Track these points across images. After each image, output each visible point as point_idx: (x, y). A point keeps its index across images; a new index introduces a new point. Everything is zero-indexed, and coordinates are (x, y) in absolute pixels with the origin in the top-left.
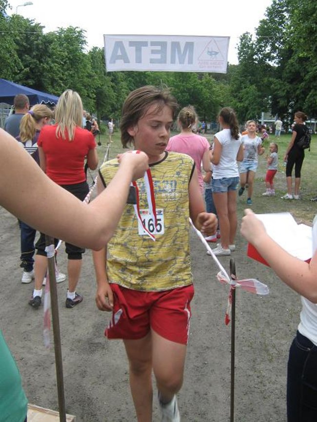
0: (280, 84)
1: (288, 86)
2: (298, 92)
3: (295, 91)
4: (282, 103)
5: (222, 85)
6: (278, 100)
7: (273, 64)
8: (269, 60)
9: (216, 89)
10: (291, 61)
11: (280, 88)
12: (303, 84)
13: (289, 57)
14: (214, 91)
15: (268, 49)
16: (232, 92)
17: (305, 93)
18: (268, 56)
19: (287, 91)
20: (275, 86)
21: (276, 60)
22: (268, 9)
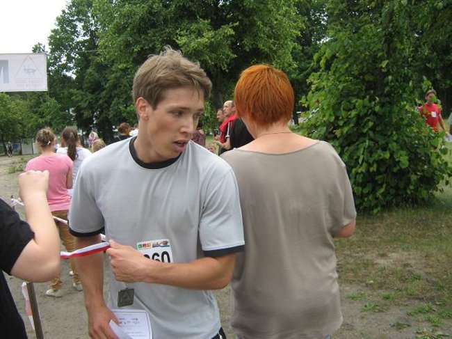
0: (82, 95)
1: (90, 96)
2: (101, 102)
3: (98, 101)
4: (86, 114)
5: (18, 101)
6: (82, 112)
7: (72, 74)
8: (66, 71)
9: (12, 105)
10: (90, 70)
11: (82, 100)
12: (104, 93)
13: (87, 67)
14: (9, 109)
15: (64, 60)
16: (31, 107)
17: (108, 102)
18: (65, 67)
19: (90, 102)
20: (76, 97)
21: (74, 71)
22: (58, 19)
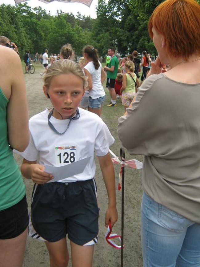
0: (123, 32)
1: (128, 34)
2: (134, 37)
3: (132, 37)
5: (86, 32)
6: (122, 42)
7: (118, 19)
8: (116, 16)
9: (83, 34)
10: (130, 17)
11: (123, 35)
12: (137, 32)
13: (129, 15)
14: (81, 36)
15: (115, 10)
16: (93, 36)
17: (138, 38)
18: (115, 14)
19: (127, 36)
20: (120, 33)
21: (120, 17)
